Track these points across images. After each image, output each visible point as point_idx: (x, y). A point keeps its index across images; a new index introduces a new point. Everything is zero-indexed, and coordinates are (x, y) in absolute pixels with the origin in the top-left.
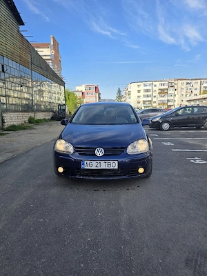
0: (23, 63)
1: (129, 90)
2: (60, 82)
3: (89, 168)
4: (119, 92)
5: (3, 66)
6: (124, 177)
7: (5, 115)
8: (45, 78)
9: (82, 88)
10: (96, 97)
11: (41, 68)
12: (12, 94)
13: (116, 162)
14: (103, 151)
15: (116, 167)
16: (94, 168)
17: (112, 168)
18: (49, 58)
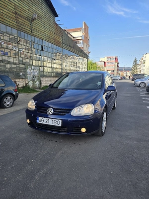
0: (57, 43)
1: (144, 59)
2: (84, 56)
3: (41, 123)
4: (136, 61)
5: (42, 46)
6: (67, 133)
7: (42, 79)
8: (72, 54)
9: (105, 59)
10: (115, 65)
11: (70, 46)
12: (48, 65)
13: (61, 121)
14: (52, 111)
15: (60, 125)
16: (44, 123)
17: (57, 125)
18: (81, 38)
